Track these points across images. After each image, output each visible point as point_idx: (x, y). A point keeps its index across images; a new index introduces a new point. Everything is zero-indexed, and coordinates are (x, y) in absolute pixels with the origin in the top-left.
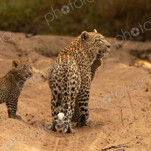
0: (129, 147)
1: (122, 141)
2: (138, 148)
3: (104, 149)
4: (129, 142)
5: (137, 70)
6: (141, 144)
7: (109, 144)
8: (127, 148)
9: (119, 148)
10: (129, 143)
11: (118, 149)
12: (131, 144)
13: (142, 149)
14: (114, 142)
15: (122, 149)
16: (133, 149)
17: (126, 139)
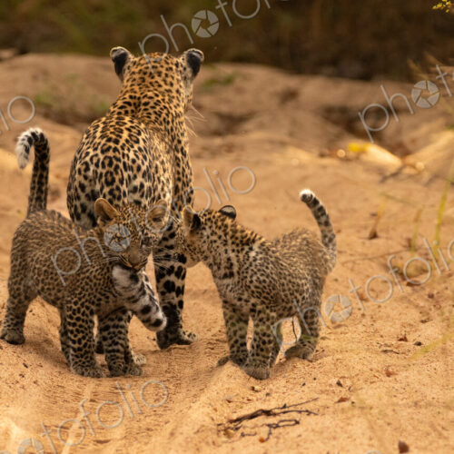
0: (315, 414)
1: (292, 393)
2: (344, 416)
3: (234, 417)
4: (316, 396)
5: (345, 171)
6: (353, 403)
7: (252, 404)
8: (308, 417)
9: (284, 417)
10: (316, 399)
11: (278, 418)
12: (319, 403)
13: (354, 421)
14: (268, 398)
15: (291, 418)
16: (327, 421)
17: (305, 388)
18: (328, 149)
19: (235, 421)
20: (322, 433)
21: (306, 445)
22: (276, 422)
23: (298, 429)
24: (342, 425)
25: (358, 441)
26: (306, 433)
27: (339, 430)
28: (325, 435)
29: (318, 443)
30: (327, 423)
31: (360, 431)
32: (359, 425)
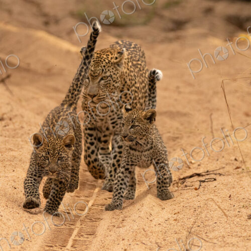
0: (224, 175)
1: (211, 164)
2: (238, 176)
3: (182, 177)
4: (224, 166)
6: (243, 169)
7: (191, 170)
8: (220, 177)
9: (207, 177)
10: (224, 168)
11: (204, 177)
12: (226, 169)
13: (244, 179)
14: (199, 167)
15: (211, 177)
16: (230, 179)
17: (218, 162)
18: (230, 38)
19: (182, 179)
20: (227, 185)
21: (219, 192)
22: (203, 180)
23: (215, 183)
24: (237, 181)
25: (246, 189)
26: (219, 185)
27: (236, 183)
28: (229, 186)
29: (225, 190)
30: (230, 180)
31: (246, 184)
32: (246, 181)
